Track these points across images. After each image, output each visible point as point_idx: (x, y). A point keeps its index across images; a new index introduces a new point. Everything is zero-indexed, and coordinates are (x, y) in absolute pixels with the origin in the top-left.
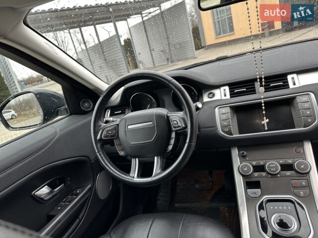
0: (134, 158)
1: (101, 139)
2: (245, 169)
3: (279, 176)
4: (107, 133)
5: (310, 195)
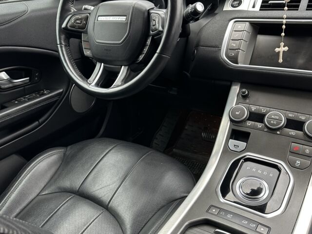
0: (99, 62)
1: (66, 28)
2: (237, 113)
3: (278, 132)
4: (75, 22)
5: (307, 168)
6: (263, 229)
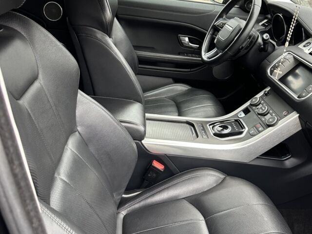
0: (216, 48)
1: (215, 26)
2: (254, 100)
3: (259, 116)
4: (220, 24)
5: (253, 135)
6: (205, 137)
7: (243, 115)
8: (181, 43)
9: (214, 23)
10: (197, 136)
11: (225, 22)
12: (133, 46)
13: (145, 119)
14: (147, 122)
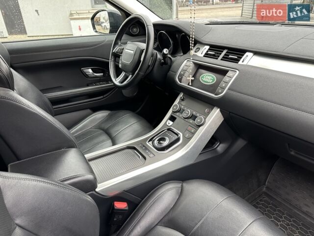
0: (123, 71)
2: (175, 107)
3: (186, 120)
4: (118, 50)
5: (190, 139)
6: (151, 155)
7: (171, 123)
8: (86, 76)
9: (113, 50)
10: (145, 158)
11: (122, 47)
12: (41, 90)
13: (87, 162)
14: (91, 163)
